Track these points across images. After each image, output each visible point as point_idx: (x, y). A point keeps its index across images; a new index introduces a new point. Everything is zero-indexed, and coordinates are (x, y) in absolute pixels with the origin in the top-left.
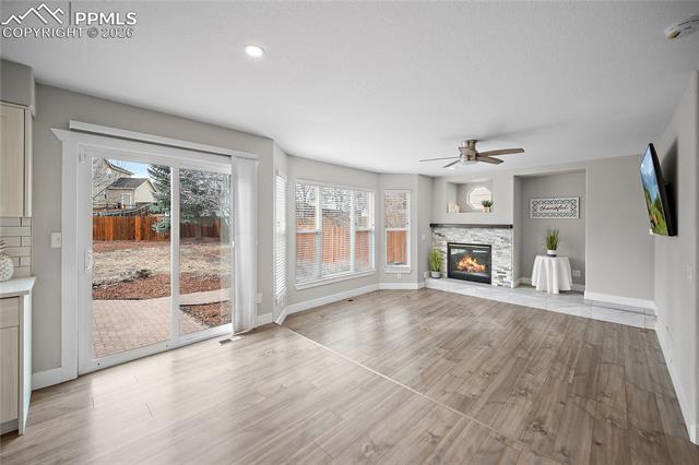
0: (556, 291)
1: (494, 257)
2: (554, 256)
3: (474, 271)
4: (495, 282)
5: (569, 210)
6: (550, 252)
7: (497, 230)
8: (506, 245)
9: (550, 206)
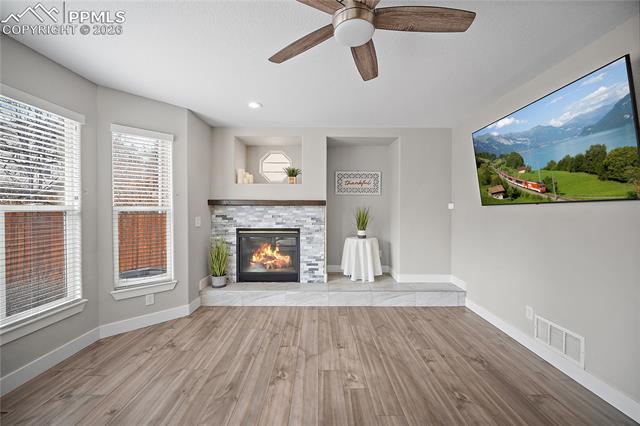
0: (371, 279)
1: (303, 245)
2: (364, 237)
3: (276, 267)
4: (304, 277)
5: (371, 186)
6: (361, 233)
7: (307, 209)
8: (317, 227)
9: (355, 181)
